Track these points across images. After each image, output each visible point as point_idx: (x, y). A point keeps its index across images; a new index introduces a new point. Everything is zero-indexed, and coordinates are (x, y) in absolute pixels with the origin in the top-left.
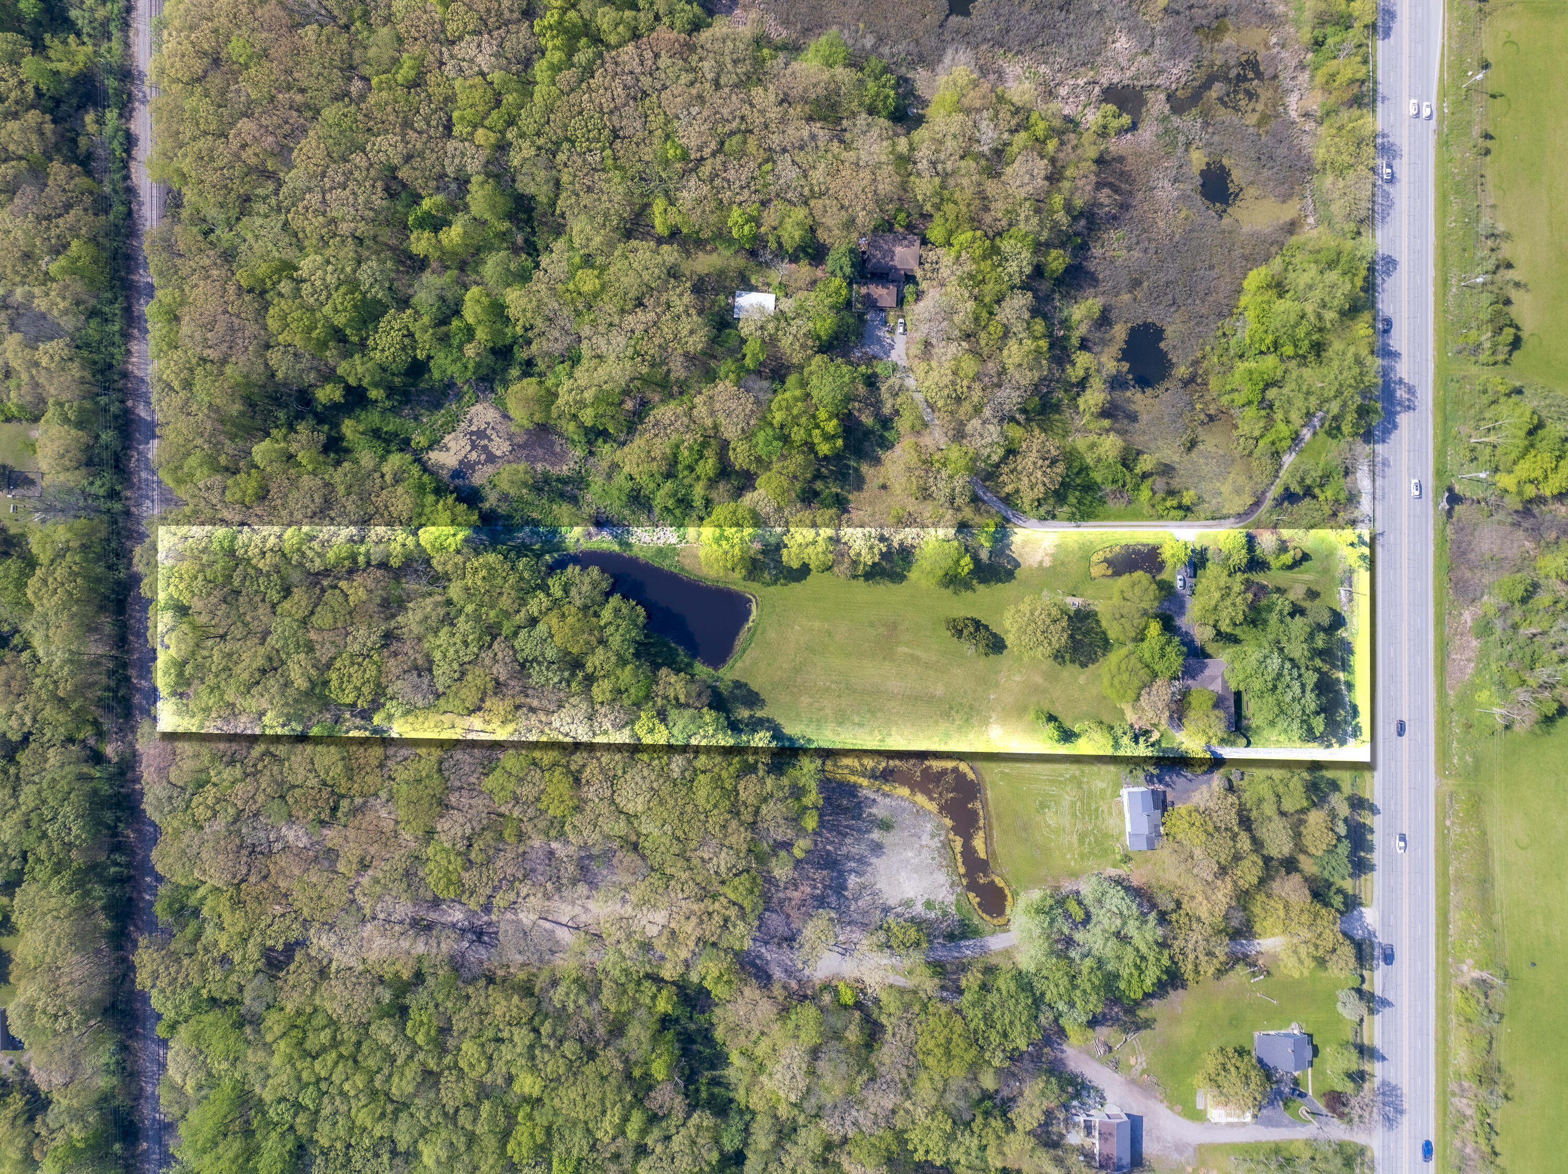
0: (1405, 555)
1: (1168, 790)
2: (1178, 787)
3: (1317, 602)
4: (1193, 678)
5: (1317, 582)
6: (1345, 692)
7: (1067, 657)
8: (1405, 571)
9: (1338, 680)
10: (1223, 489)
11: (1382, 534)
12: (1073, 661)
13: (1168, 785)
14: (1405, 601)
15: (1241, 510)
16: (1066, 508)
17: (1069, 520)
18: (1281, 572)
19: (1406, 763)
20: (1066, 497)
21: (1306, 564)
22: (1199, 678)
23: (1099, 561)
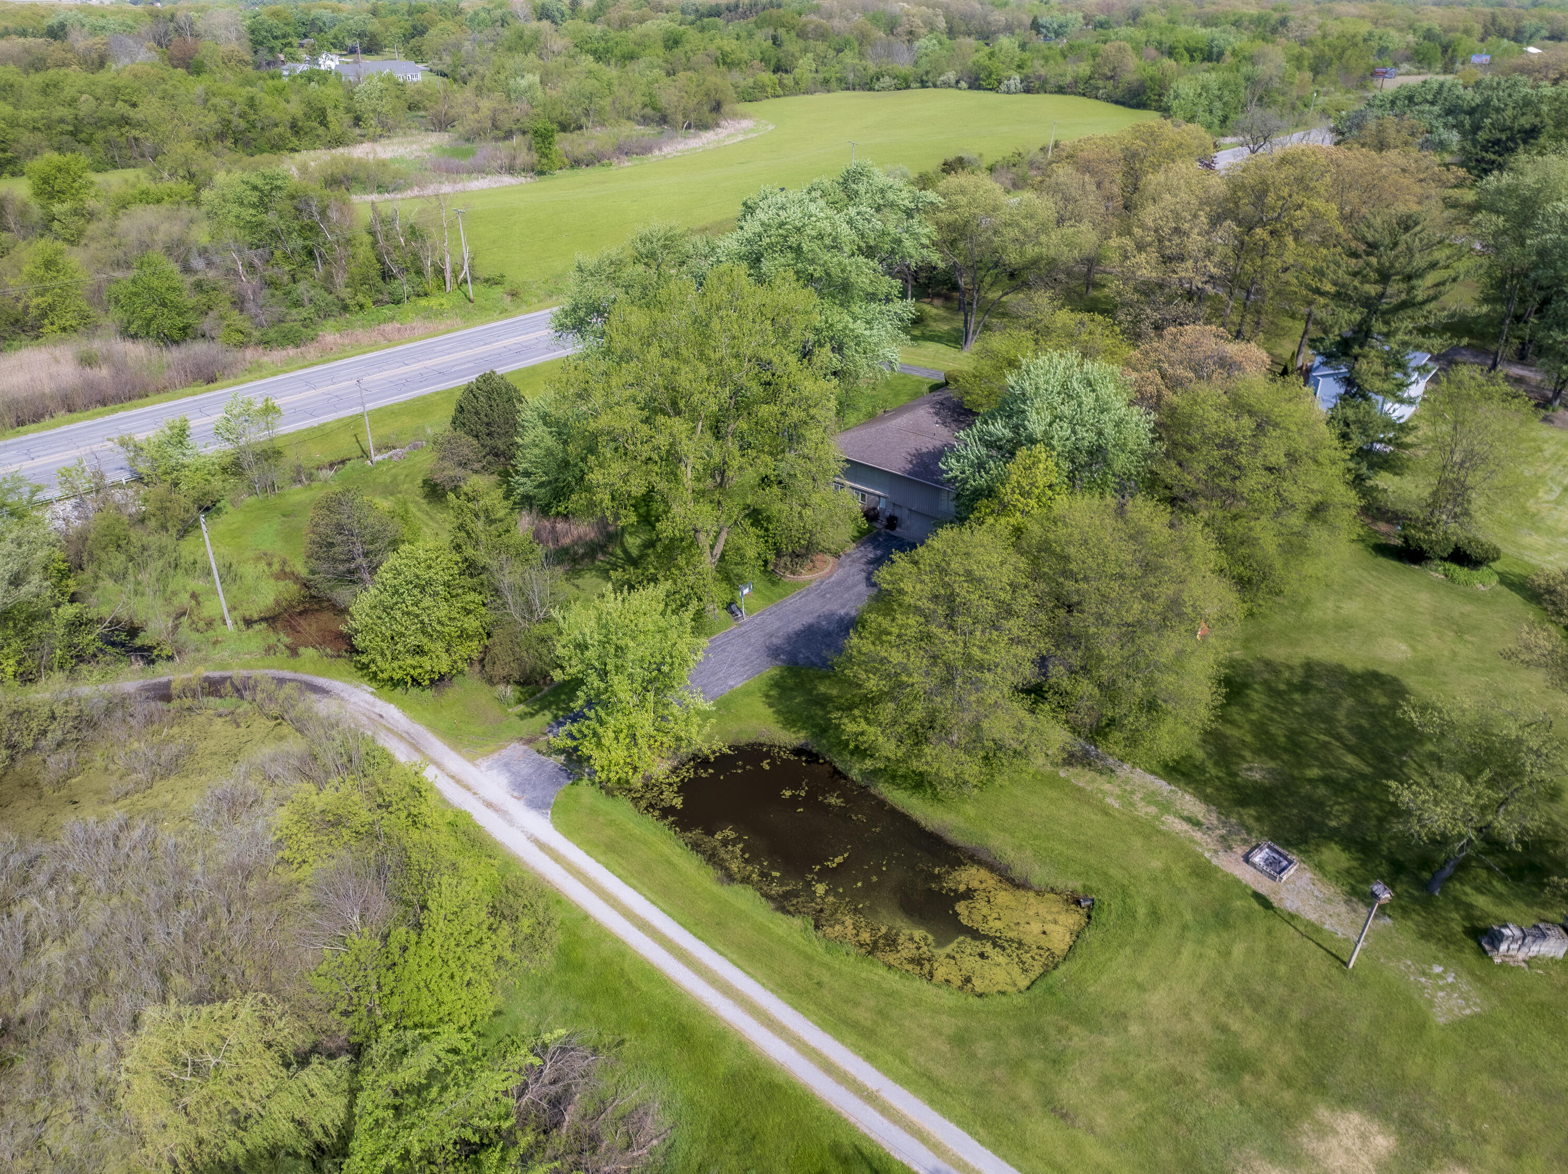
23: (988, 948)
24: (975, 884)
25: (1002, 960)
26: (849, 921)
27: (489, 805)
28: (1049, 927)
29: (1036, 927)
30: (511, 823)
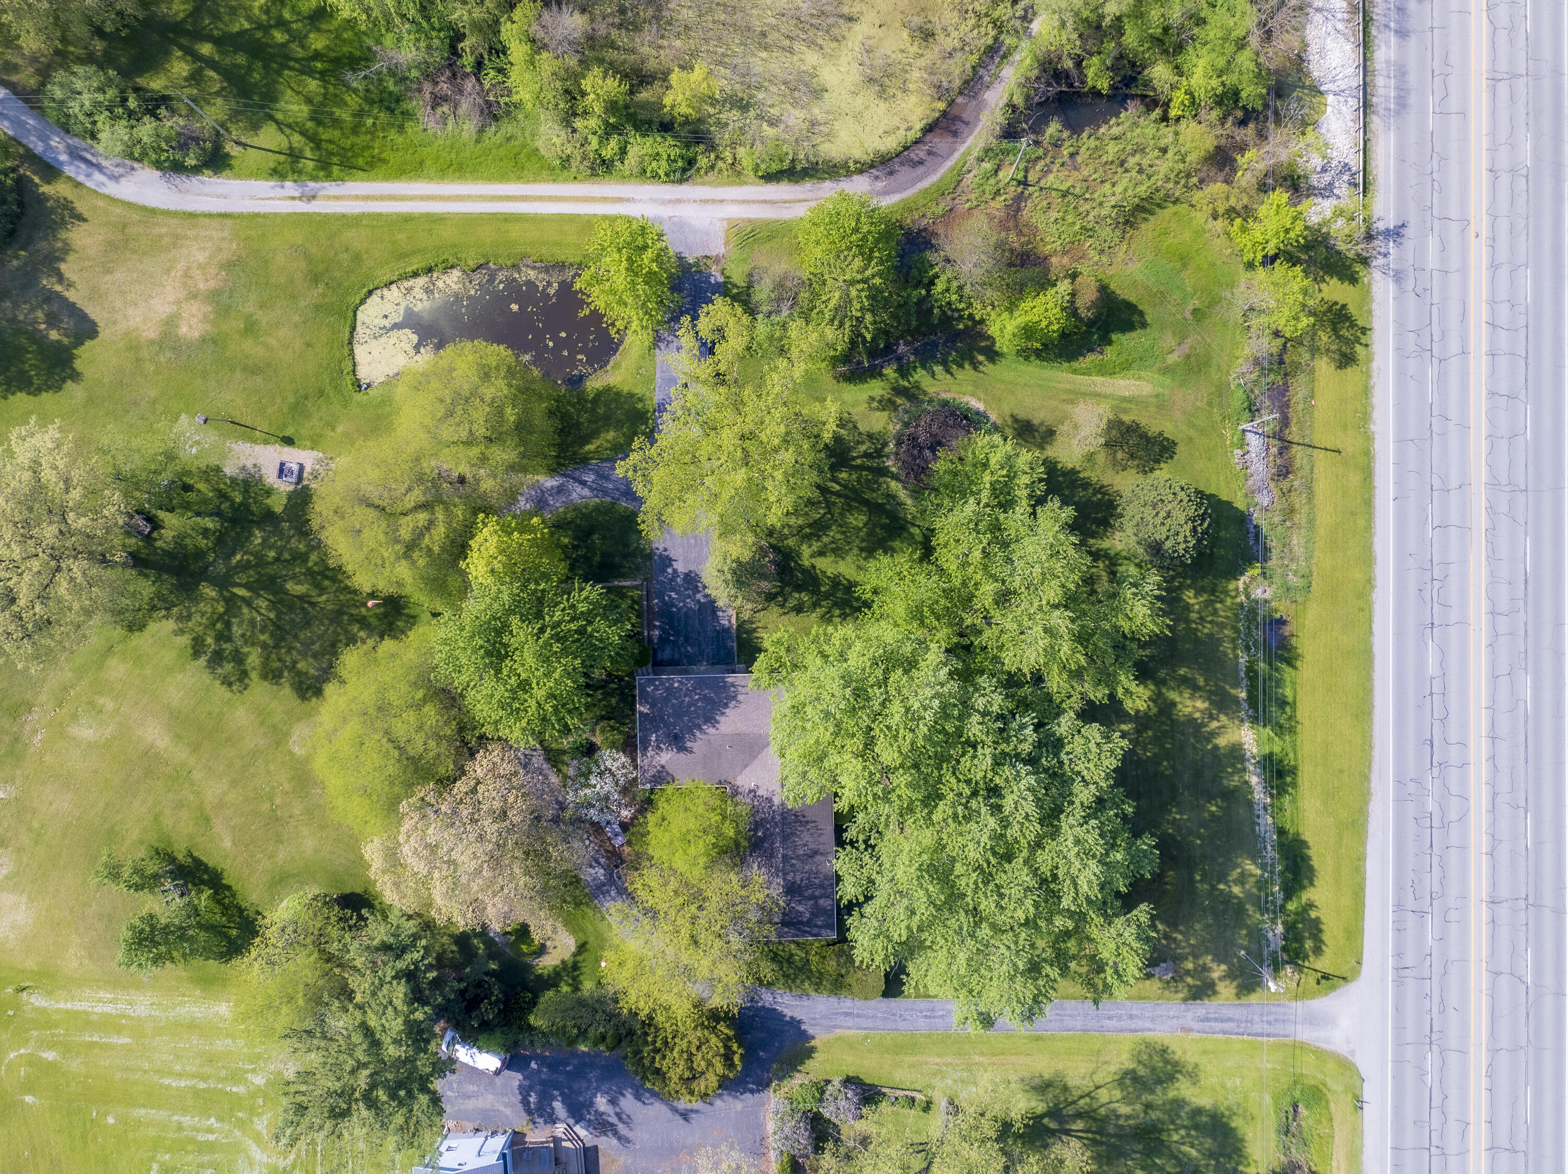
0: (1479, 312)
1: (606, 1144)
2: (640, 1135)
3: (1163, 473)
4: (678, 742)
5: (1162, 404)
6: (1259, 795)
7: (254, 658)
8: (1479, 366)
9: (1236, 753)
10: (829, 75)
11: (1396, 233)
12: (272, 675)
13: (602, 1126)
14: (1480, 474)
15: (891, 144)
16: (269, 136)
17: (277, 173)
18: (1035, 371)
19: (1479, 1057)
20: (271, 97)
21: (1124, 342)
22: (699, 744)
23: (387, 323)
24: (418, 357)
25: (376, 322)
26: (454, 287)
27: (679, 201)
28: (370, 358)
29: (375, 353)
30: (652, 200)
